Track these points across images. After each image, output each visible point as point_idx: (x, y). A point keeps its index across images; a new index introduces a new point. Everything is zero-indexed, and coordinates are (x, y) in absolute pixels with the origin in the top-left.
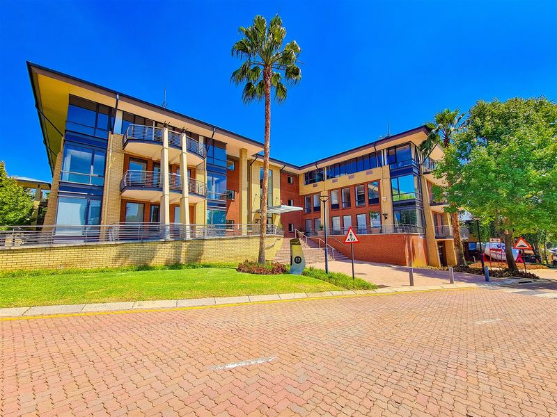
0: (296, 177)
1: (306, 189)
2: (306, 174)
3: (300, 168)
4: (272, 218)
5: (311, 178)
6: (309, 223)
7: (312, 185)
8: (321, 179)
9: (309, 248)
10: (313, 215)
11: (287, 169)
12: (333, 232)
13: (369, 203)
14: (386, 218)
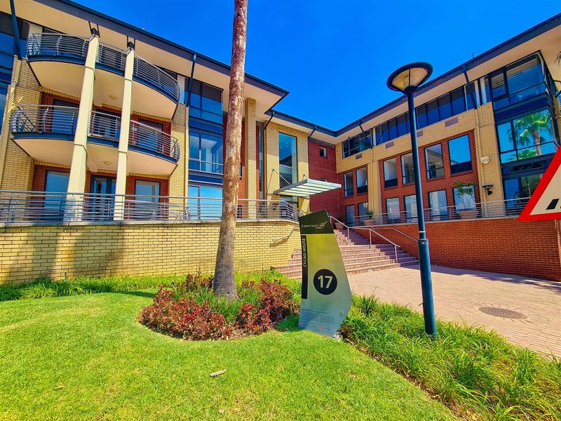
0: (332, 149)
1: (346, 164)
2: (345, 143)
3: (336, 134)
4: (297, 203)
5: (352, 147)
6: (352, 209)
7: (354, 156)
8: (368, 145)
9: (352, 245)
10: (357, 198)
11: (318, 135)
12: (387, 220)
13: (452, 172)
14: (490, 193)
